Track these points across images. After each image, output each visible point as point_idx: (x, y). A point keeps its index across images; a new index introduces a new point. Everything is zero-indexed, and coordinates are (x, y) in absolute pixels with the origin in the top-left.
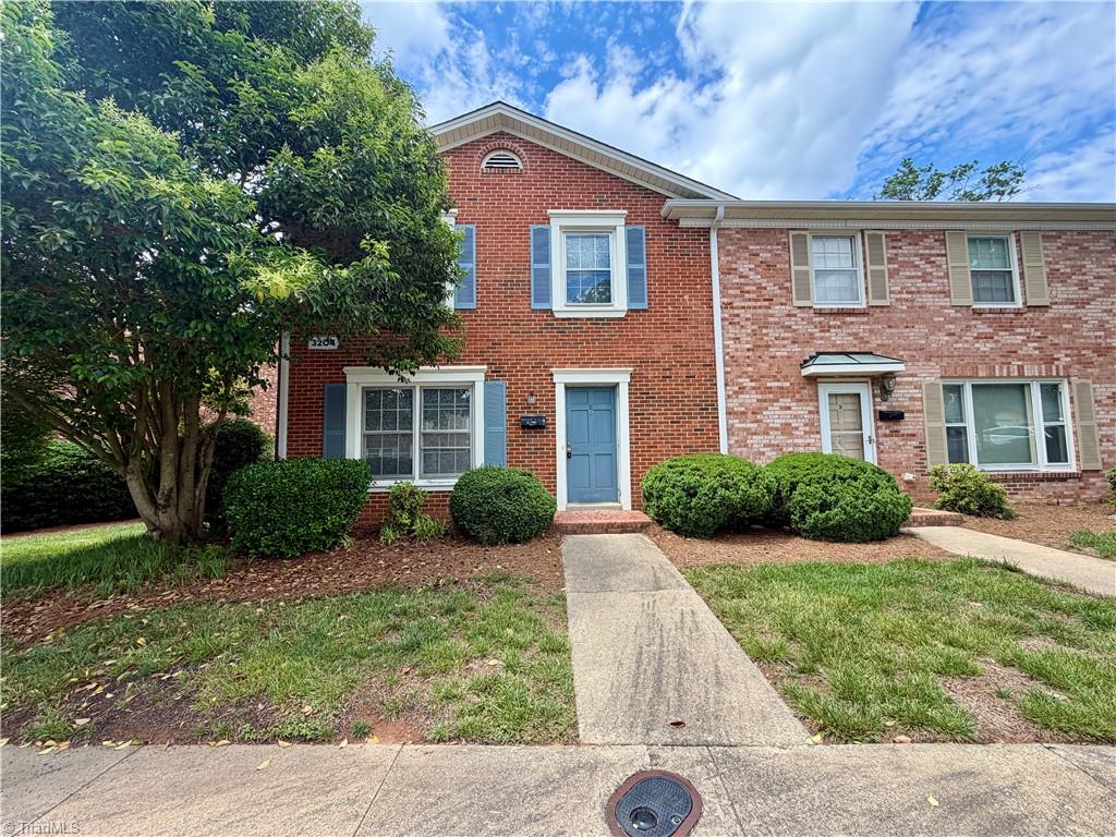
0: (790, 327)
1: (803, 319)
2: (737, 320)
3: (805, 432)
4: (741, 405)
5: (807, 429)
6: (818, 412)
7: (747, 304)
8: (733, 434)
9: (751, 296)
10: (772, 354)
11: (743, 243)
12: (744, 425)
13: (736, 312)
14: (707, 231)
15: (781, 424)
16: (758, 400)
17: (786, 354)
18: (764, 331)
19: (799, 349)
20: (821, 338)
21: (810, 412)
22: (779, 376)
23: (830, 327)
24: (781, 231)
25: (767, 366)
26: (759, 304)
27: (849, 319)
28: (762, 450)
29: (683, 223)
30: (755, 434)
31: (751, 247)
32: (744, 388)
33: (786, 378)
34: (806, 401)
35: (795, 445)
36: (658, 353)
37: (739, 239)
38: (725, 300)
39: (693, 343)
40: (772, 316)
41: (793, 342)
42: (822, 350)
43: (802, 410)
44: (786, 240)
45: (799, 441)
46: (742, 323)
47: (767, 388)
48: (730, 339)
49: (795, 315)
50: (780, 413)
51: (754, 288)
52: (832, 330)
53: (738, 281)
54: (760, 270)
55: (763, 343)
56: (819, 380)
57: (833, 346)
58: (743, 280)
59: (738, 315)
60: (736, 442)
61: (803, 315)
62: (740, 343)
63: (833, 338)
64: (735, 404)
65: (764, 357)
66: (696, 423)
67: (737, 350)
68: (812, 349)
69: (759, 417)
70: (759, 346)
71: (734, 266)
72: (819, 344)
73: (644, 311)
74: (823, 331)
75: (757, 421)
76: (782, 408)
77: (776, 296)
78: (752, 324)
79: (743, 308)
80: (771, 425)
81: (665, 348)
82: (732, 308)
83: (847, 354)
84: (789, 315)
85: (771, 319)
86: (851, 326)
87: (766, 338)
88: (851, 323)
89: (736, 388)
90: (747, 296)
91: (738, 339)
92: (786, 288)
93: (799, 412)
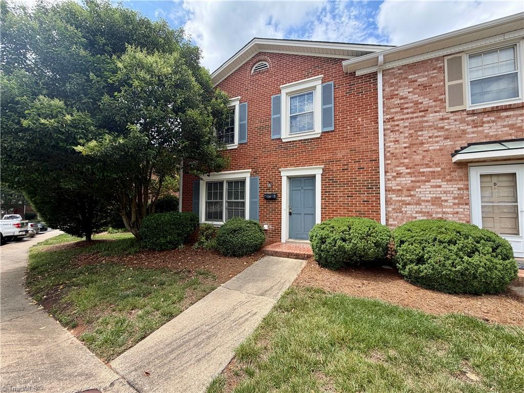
0: (442, 128)
1: (455, 120)
2: (397, 128)
3: (454, 204)
4: (398, 185)
5: (456, 201)
6: (467, 189)
7: (405, 117)
8: (391, 204)
9: (409, 110)
10: (425, 149)
11: (404, 76)
12: (400, 198)
13: (396, 123)
14: (375, 74)
15: (431, 197)
16: (412, 181)
17: (438, 147)
18: (420, 133)
19: (451, 143)
20: (473, 133)
21: (459, 189)
22: (431, 164)
23: (483, 123)
24: (437, 59)
25: (421, 157)
26: (415, 115)
27: (505, 114)
28: (414, 215)
29: (358, 74)
30: (409, 204)
31: (410, 77)
32: (401, 173)
33: (437, 165)
34: (456, 180)
35: (444, 213)
36: (340, 155)
37: (401, 73)
38: (388, 117)
39: (364, 147)
40: (427, 121)
41: (445, 139)
42: (474, 141)
43: (453, 188)
44: (442, 65)
45: (448, 210)
46: (401, 130)
47: (420, 173)
48: (391, 142)
49: (448, 118)
50: (432, 189)
51: (411, 105)
52: (486, 125)
53: (398, 102)
54: (418, 91)
55: (418, 142)
56: (469, 164)
57: (486, 137)
58: (402, 101)
59: (398, 125)
60: (394, 209)
61: (456, 117)
62: (398, 144)
63: (486, 131)
64: (393, 185)
65: (418, 152)
66: (364, 197)
67: (396, 148)
68: (464, 142)
69: (412, 193)
70: (415, 144)
71: (396, 92)
72: (471, 137)
73: (332, 131)
74: (475, 127)
75: (411, 196)
76: (432, 187)
77: (431, 107)
78: (409, 129)
79: (403, 119)
80: (423, 198)
81: (344, 152)
82: (394, 121)
83: (500, 142)
84: (442, 119)
85: (425, 124)
86: (506, 120)
87: (420, 138)
88: (507, 117)
89: (395, 174)
90: (405, 111)
91: (398, 141)
92: (441, 100)
93: (448, 189)
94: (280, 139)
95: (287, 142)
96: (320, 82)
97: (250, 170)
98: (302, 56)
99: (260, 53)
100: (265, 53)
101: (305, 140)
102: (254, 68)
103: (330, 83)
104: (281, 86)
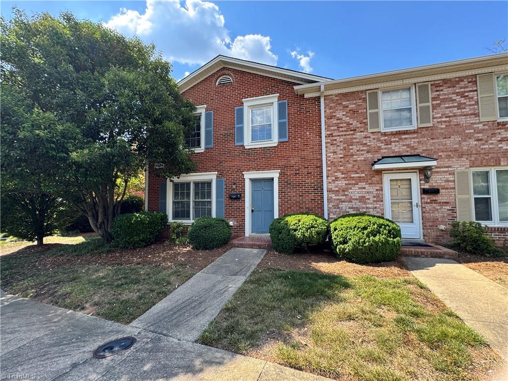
0: (366, 144)
1: (374, 139)
2: (335, 142)
3: (374, 201)
4: (336, 187)
5: (375, 199)
6: (382, 190)
7: (341, 134)
8: (331, 202)
9: (343, 129)
10: (354, 160)
11: (339, 102)
12: (337, 197)
13: (334, 138)
14: (319, 98)
15: (359, 197)
16: (346, 184)
17: (363, 159)
18: (351, 147)
19: (371, 156)
20: (385, 149)
21: (377, 190)
22: (358, 171)
23: (391, 142)
24: (362, 92)
25: (352, 165)
26: (348, 133)
27: (404, 137)
28: (347, 210)
29: (306, 96)
30: (344, 202)
31: (344, 103)
32: (338, 178)
33: (363, 172)
34: (375, 184)
35: (367, 208)
36: (293, 162)
37: (336, 100)
38: (329, 133)
39: (311, 156)
40: (355, 138)
41: (367, 152)
42: (385, 155)
43: (373, 189)
44: (365, 96)
45: (370, 206)
46: (338, 144)
47: (351, 177)
48: (331, 153)
49: (369, 137)
50: (359, 190)
51: (345, 125)
52: (393, 144)
53: (336, 122)
54: (349, 114)
55: (350, 154)
56: (383, 172)
57: (393, 153)
58: (339, 121)
59: (336, 140)
60: (333, 206)
61: (374, 137)
62: (336, 154)
63: (393, 148)
64: (332, 186)
65: (350, 161)
66: (312, 196)
67: (334, 158)
68: (380, 155)
69: (346, 193)
70: (347, 155)
71: (334, 114)
72: (384, 152)
73: (286, 142)
74: (386, 145)
75: (345, 195)
76: (359, 188)
77: (358, 128)
78: (344, 144)
79: (339, 136)
80: (353, 197)
81: (296, 159)
82: (332, 136)
83: (401, 157)
84: (365, 138)
85: (355, 140)
86: (405, 140)
87: (351, 151)
88: (405, 139)
89: (334, 178)
90: (341, 129)
91: (336, 152)
92: (365, 123)
93: (370, 190)
94: (243, 146)
95: (249, 149)
96: (277, 100)
97: (217, 172)
98: (261, 75)
99: (224, 68)
100: (229, 68)
101: (264, 148)
102: (218, 81)
103: (284, 101)
104: (243, 100)
